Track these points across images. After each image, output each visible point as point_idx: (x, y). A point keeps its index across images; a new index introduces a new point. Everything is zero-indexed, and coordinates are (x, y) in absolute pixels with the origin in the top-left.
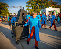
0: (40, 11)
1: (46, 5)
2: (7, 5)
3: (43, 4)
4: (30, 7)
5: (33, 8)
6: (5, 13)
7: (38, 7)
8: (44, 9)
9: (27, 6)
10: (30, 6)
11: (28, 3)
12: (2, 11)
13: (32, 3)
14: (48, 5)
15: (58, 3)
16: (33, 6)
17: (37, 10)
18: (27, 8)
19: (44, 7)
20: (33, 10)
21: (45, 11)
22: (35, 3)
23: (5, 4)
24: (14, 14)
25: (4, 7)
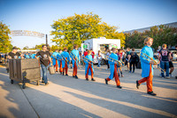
0: (82, 45)
2: (6, 28)
3: (88, 30)
4: (60, 34)
5: (66, 38)
7: (77, 35)
8: (89, 41)
9: (53, 33)
10: (61, 32)
13: (63, 27)
14: (97, 32)
15: (117, 28)
16: (66, 34)
17: (74, 42)
18: (54, 36)
19: (89, 36)
20: (67, 41)
21: (91, 44)
22: (70, 26)
23: (2, 27)
24: (25, 49)
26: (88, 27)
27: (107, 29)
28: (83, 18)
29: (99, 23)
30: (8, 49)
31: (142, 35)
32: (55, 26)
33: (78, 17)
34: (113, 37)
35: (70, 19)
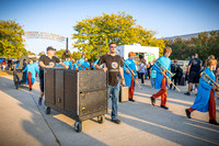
1: (124, 37)
2: (20, 28)
3: (119, 35)
4: (83, 38)
5: (91, 43)
7: (104, 40)
8: (120, 48)
9: (75, 36)
10: (85, 36)
12: (5, 43)
13: (88, 29)
14: (130, 37)
15: (155, 33)
16: (91, 38)
17: (101, 48)
18: (76, 40)
19: (119, 42)
20: (92, 47)
21: (122, 51)
22: (97, 29)
23: (15, 27)
24: (40, 54)
25: (13, 35)
26: (118, 30)
27: (142, 33)
28: (112, 19)
30: (21, 54)
31: (188, 43)
32: (78, 28)
33: (107, 18)
34: (149, 44)
35: (96, 20)
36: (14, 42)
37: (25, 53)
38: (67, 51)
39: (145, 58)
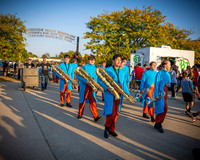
0: (132, 56)
1: (150, 38)
2: (21, 24)
3: (143, 34)
4: (98, 38)
5: (108, 44)
6: (13, 52)
7: (124, 40)
8: (144, 50)
9: (88, 35)
10: (101, 35)
11: (93, 25)
13: (105, 27)
14: (157, 37)
15: (189, 33)
16: (108, 38)
17: (120, 50)
18: (89, 40)
19: (143, 44)
20: (109, 49)
21: (147, 55)
22: (116, 26)
23: (15, 22)
25: (11, 32)
26: (142, 29)
27: (173, 33)
28: (135, 15)
29: (162, 24)
30: (20, 55)
33: (128, 13)
34: (181, 47)
35: (115, 16)
36: (12, 41)
37: (25, 55)
38: (77, 53)
39: (177, 64)
